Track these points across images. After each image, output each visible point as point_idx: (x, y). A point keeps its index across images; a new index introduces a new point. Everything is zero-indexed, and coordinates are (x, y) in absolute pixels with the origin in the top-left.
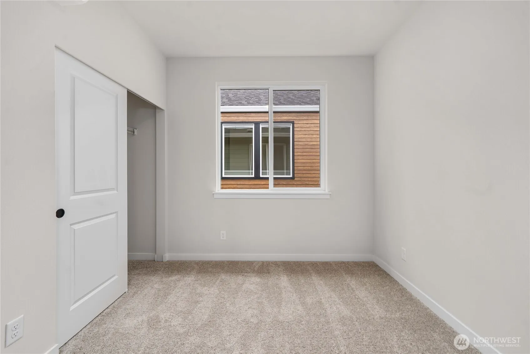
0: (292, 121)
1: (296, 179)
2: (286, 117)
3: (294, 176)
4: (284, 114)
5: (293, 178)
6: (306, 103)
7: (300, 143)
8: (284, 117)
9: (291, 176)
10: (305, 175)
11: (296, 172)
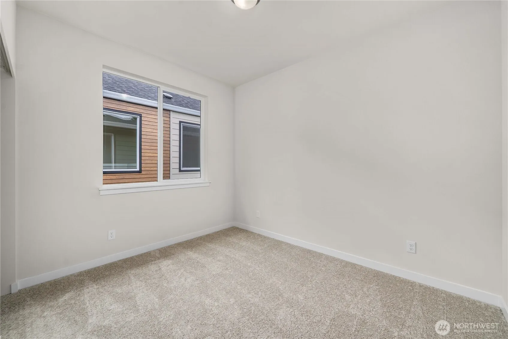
0: (140, 113)
1: (143, 173)
2: (133, 108)
3: (141, 169)
4: (131, 105)
5: (140, 172)
6: (153, 98)
7: (148, 137)
8: (130, 108)
9: (138, 169)
10: (152, 168)
11: (143, 165)
